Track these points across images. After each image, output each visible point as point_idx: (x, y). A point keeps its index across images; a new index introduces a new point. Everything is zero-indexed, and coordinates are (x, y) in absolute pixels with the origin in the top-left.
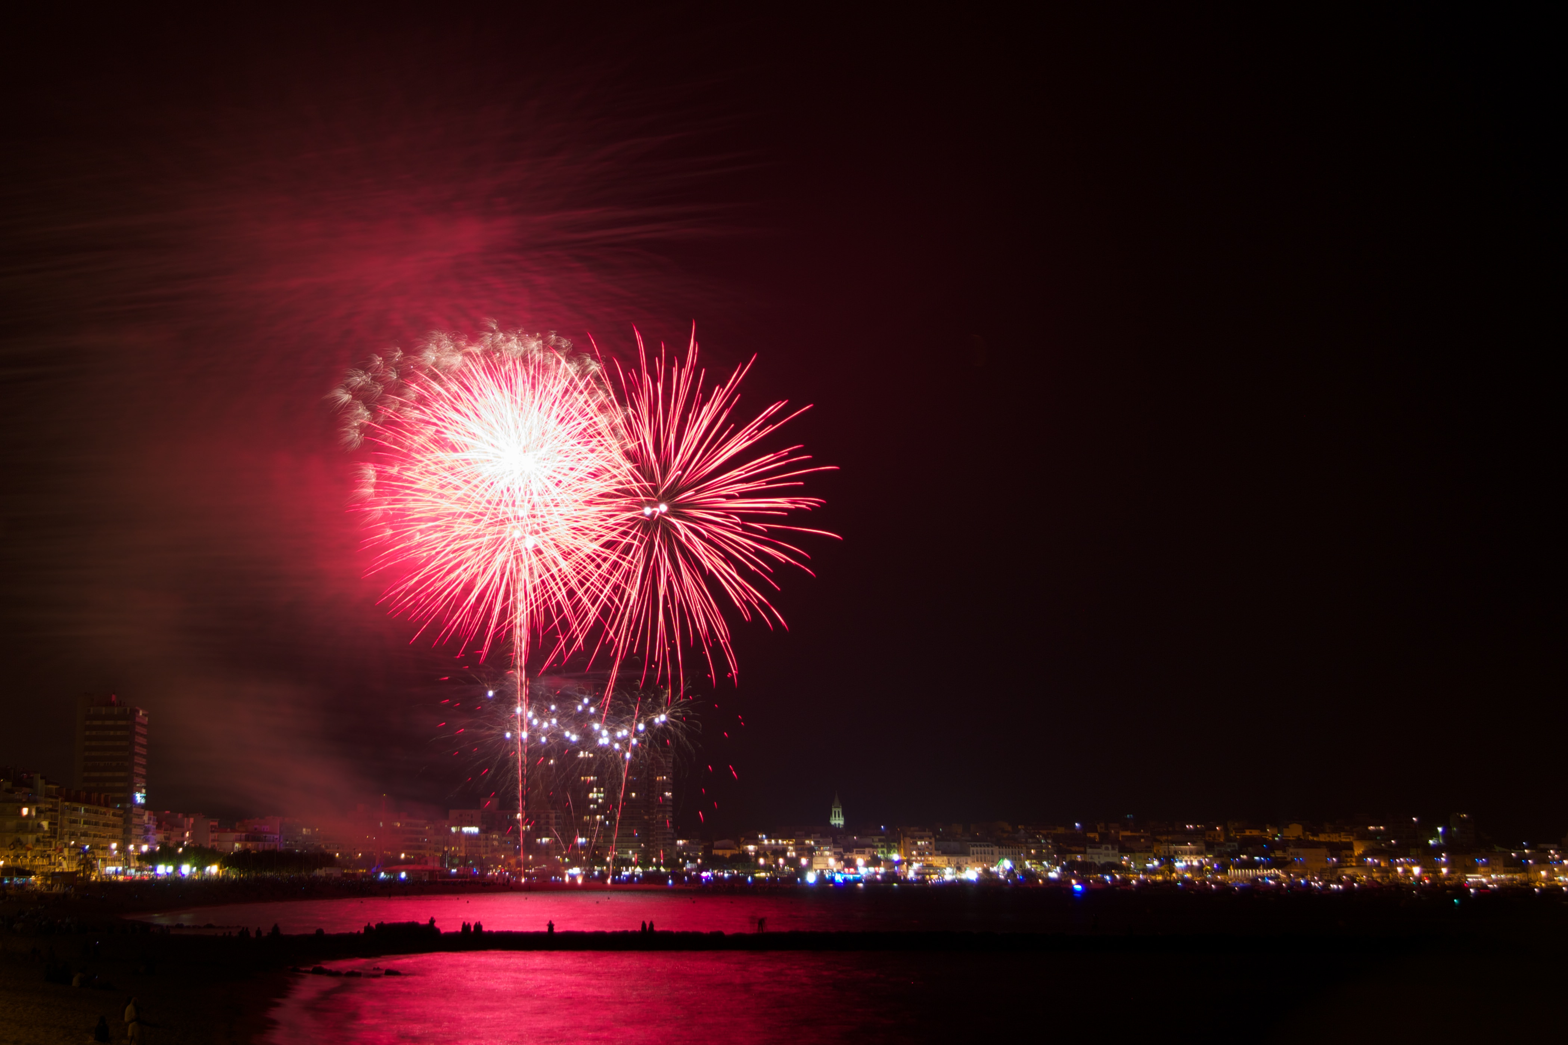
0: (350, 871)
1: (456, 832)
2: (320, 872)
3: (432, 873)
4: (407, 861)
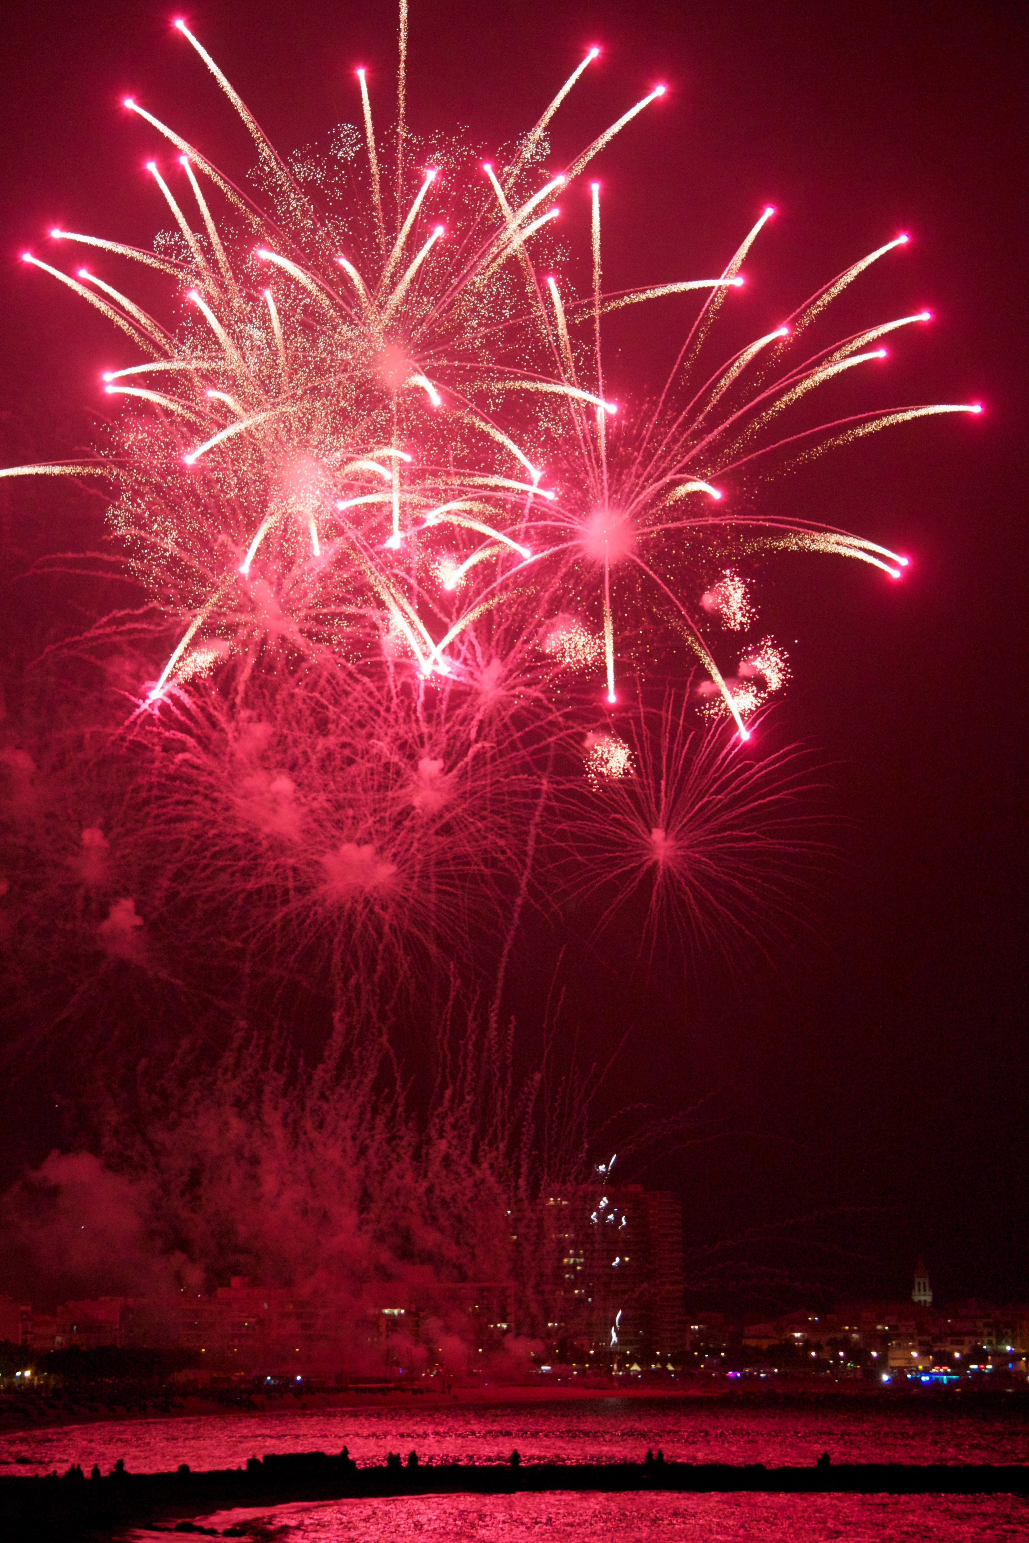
0: (223, 1375)
1: (373, 1315)
3: (339, 1376)
4: (302, 1358)
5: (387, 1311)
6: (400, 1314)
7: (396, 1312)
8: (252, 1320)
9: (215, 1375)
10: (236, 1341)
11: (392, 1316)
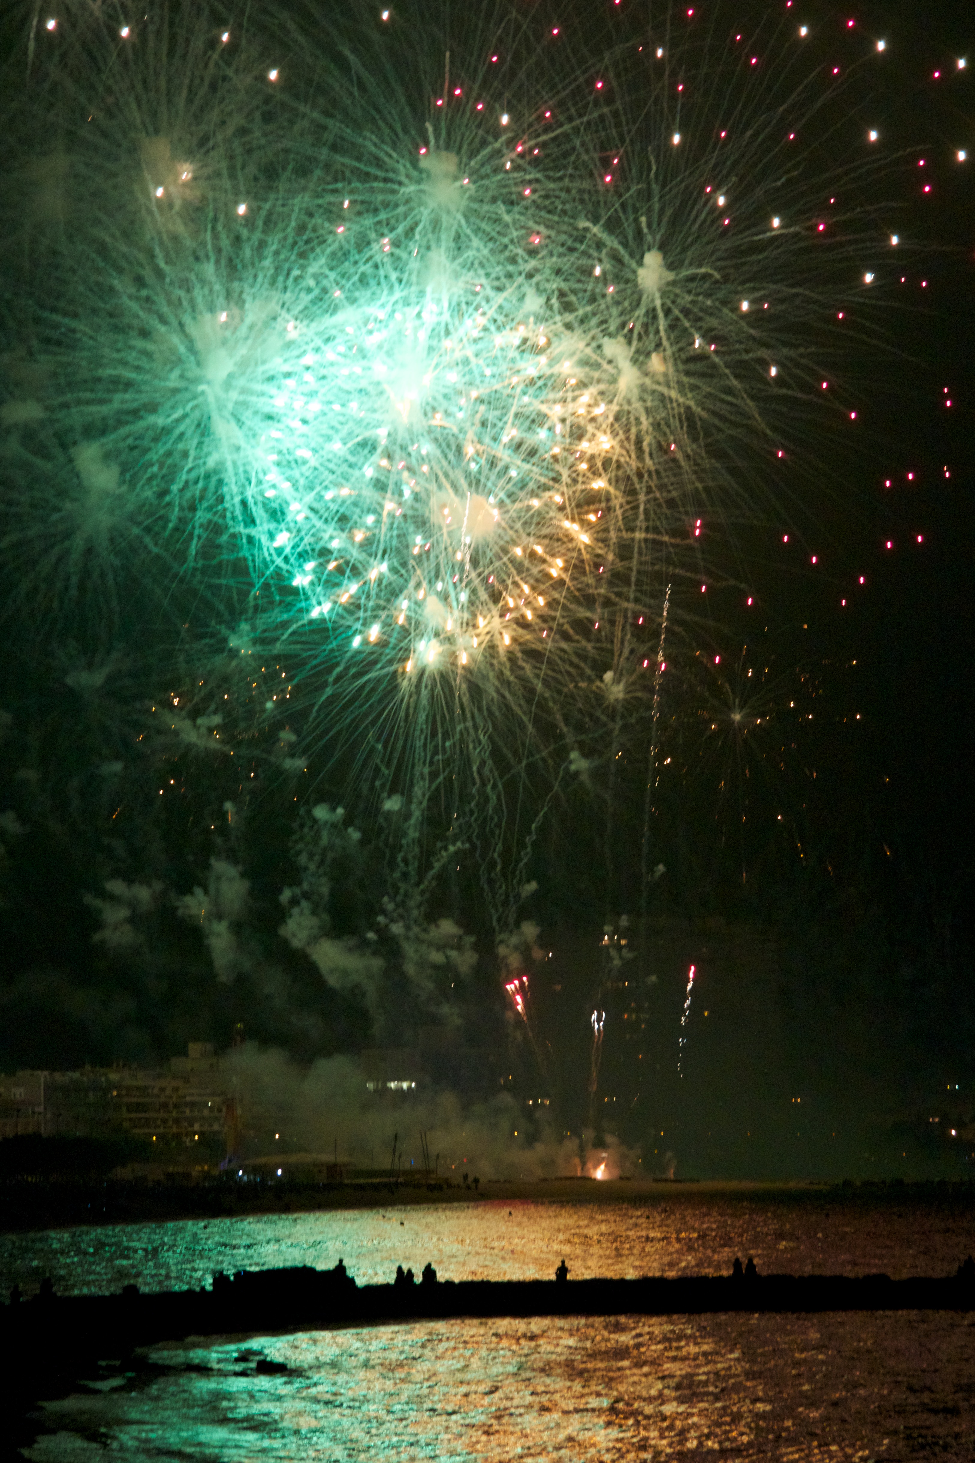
0: (180, 1169)
1: (375, 1091)
2: (125, 1173)
3: (333, 1169)
4: (283, 1147)
5: (393, 1085)
6: (409, 1088)
7: (405, 1085)
8: (218, 1099)
9: (171, 1170)
10: (197, 1127)
11: (400, 1090)
